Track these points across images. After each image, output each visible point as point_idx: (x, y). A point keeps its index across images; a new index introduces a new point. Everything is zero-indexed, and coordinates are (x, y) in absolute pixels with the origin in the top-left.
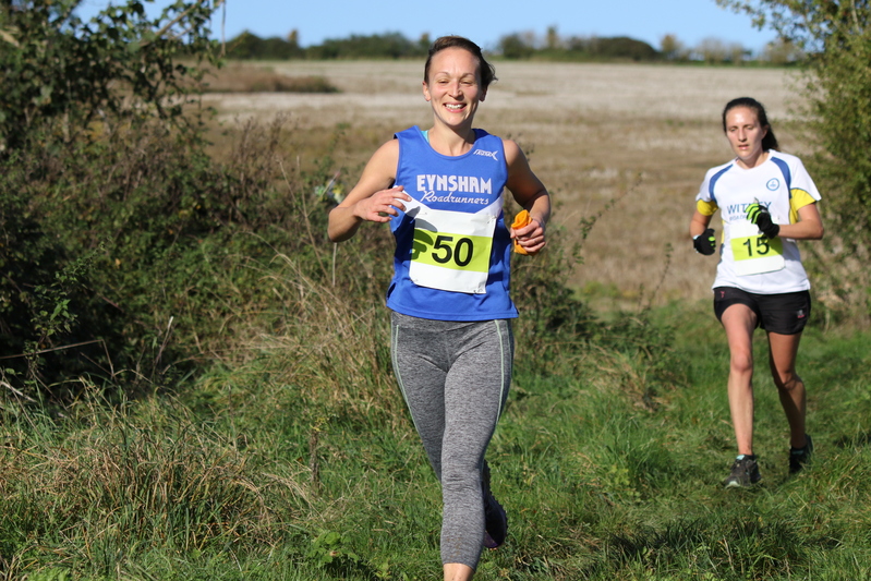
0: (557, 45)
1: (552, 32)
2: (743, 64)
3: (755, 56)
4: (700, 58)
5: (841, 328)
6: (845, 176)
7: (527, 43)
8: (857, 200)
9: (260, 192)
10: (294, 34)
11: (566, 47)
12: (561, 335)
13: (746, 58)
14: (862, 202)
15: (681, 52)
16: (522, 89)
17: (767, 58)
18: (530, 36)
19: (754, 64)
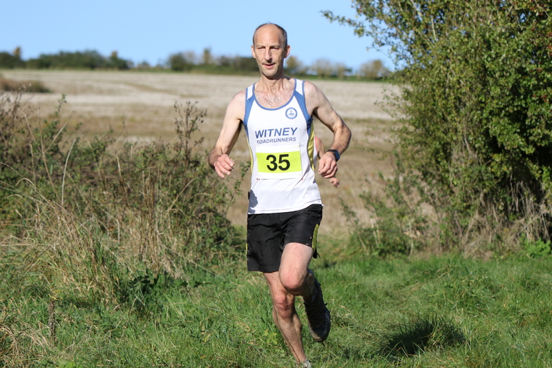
0: (210, 62)
1: (207, 52)
2: (345, 78)
3: (354, 73)
4: (314, 73)
5: (421, 253)
6: (426, 144)
7: (188, 60)
8: (434, 162)
9: (6, 142)
11: (217, 63)
12: (224, 247)
13: (348, 74)
14: (438, 162)
15: (301, 69)
16: (185, 93)
17: (363, 75)
18: (191, 55)
19: (353, 79)
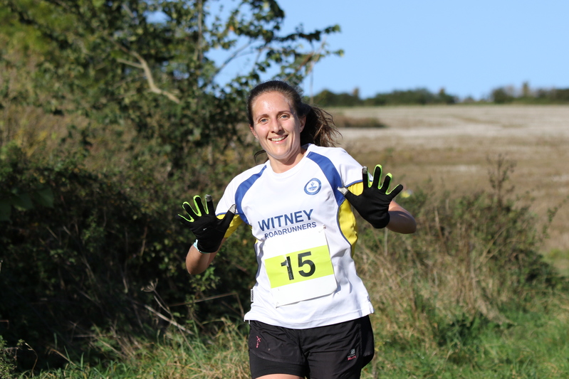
0: (529, 94)
1: (525, 86)
7: (509, 93)
10: (357, 91)
11: (535, 95)
12: (536, 286)
16: (507, 123)
18: (511, 88)
